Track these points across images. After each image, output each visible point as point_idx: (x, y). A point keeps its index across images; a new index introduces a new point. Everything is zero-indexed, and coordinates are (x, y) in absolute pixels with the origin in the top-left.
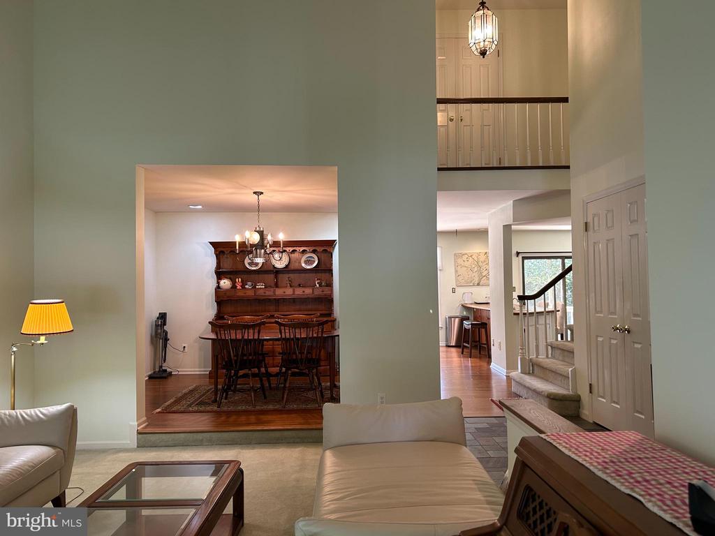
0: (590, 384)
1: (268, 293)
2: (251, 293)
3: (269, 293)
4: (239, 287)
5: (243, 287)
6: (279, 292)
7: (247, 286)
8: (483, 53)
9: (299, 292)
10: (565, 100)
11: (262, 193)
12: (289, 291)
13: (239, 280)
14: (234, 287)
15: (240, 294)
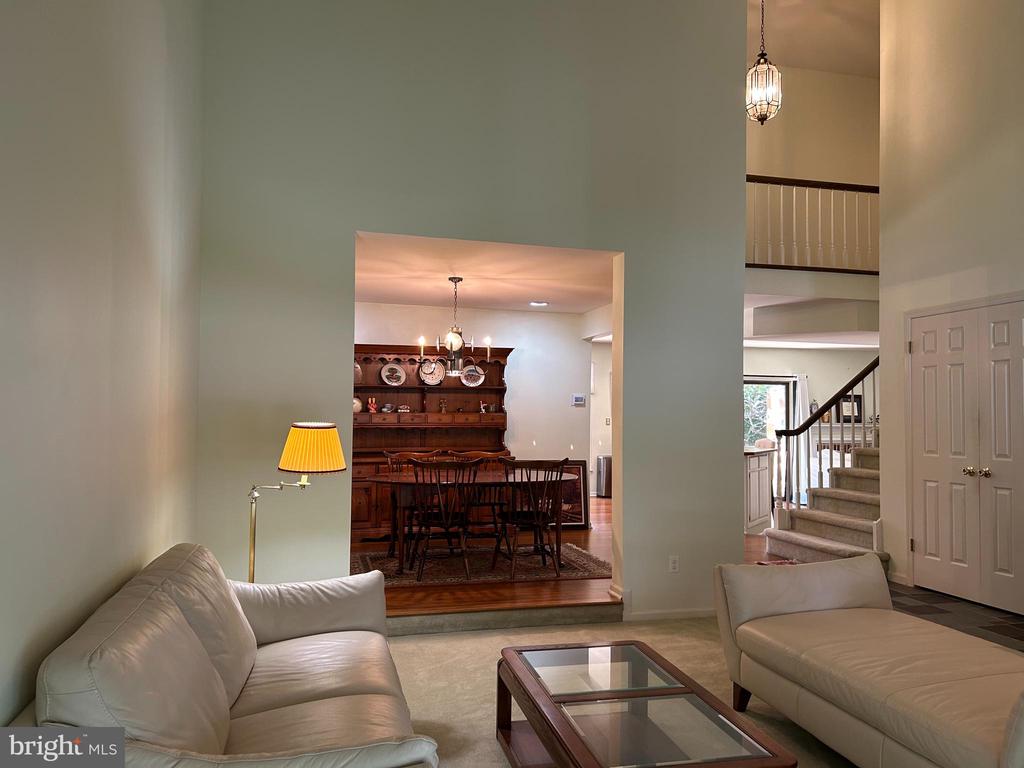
0: (912, 540)
1: (416, 420)
2: (392, 419)
3: (419, 420)
4: (373, 411)
5: (379, 411)
6: (433, 419)
7: (385, 410)
8: (762, 119)
9: (460, 419)
10: (875, 190)
11: (461, 279)
12: (446, 419)
13: (372, 401)
14: (365, 409)
15: (377, 419)
